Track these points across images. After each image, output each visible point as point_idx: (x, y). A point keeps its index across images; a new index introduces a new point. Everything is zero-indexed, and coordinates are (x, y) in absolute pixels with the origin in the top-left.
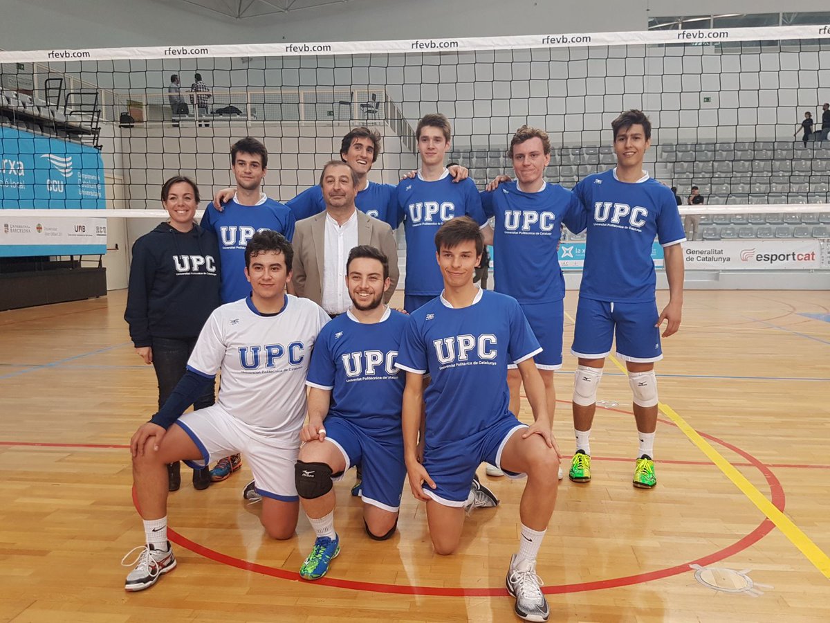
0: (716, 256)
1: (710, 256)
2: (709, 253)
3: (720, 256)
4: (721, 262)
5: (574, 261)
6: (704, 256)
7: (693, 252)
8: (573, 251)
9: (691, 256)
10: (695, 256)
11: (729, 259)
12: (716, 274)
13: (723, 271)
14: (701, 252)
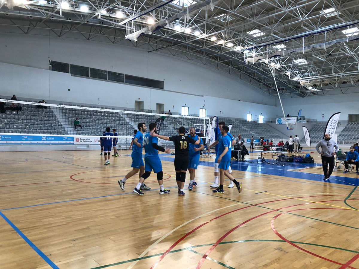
0: (88, 140)
1: (87, 140)
2: (86, 139)
3: (89, 140)
4: (89, 142)
5: (46, 141)
6: (85, 140)
7: (82, 139)
8: (46, 138)
9: (81, 140)
10: (82, 140)
11: (91, 141)
12: (88, 146)
13: (90, 145)
14: (84, 139)
